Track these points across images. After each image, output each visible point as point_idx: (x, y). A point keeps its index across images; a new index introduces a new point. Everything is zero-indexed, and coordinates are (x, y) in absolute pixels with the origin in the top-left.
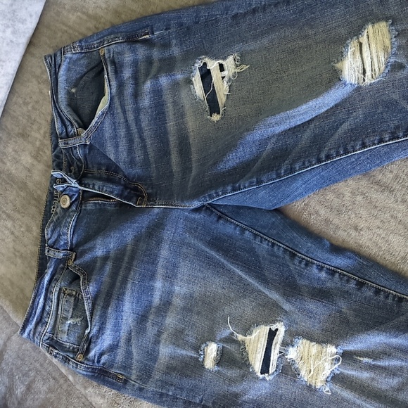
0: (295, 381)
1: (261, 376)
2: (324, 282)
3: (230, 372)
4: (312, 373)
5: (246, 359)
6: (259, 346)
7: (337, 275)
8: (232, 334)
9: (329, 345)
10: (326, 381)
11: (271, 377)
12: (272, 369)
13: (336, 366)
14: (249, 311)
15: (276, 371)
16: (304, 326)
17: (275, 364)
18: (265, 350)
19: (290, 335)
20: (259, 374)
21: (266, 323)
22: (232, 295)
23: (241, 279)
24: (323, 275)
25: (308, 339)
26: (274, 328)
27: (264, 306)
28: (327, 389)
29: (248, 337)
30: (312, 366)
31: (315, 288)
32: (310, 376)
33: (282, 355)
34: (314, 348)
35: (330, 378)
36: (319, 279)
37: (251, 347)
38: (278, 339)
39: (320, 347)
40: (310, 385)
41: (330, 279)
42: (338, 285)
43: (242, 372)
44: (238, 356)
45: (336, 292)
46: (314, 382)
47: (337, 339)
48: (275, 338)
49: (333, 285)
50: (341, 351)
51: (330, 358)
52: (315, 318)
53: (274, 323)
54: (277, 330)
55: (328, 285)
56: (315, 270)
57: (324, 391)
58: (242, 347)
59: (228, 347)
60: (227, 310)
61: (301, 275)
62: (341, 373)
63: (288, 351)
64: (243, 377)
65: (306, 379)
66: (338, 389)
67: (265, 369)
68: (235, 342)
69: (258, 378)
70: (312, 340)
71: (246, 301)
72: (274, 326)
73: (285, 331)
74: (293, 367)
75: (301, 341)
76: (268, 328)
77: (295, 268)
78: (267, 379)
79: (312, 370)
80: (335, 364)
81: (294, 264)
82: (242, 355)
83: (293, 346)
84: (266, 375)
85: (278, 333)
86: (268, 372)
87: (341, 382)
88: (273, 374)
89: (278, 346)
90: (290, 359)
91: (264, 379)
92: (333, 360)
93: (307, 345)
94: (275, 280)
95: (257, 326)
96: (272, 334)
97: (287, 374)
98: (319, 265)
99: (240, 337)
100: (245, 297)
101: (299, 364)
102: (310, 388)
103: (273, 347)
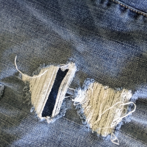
0: (79, 127)
1: (42, 119)
2: (124, 25)
3: (9, 112)
4: (99, 119)
5: (27, 100)
6: (45, 86)
7: (141, 18)
8: (17, 74)
9: (124, 90)
10: (115, 130)
11: (53, 121)
12: (55, 112)
13: (130, 113)
14: (38, 51)
15: (59, 114)
16: (97, 69)
17: (59, 107)
18: (50, 91)
19: (80, 77)
20: (40, 116)
21: (56, 63)
22: (23, 35)
23: (35, 20)
24: (126, 17)
25: (100, 83)
26: (64, 68)
27: (56, 47)
28: (116, 138)
29: (34, 77)
30: (100, 111)
31: (114, 31)
32: (96, 122)
33: (69, 97)
34: (106, 92)
35: (120, 127)
36: (120, 21)
37: (36, 87)
38: (67, 80)
39: (113, 91)
40: (95, 133)
41: (132, 22)
42: (141, 28)
43: (21, 113)
44: (19, 96)
45: (137, 35)
46: (100, 129)
47: (135, 83)
48: (65, 78)
49: (135, 28)
50: (136, 98)
51: (124, 104)
52: (111, 60)
53: (65, 63)
54: (67, 71)
55: (129, 27)
56: (117, 11)
57: (112, 141)
58: (26, 87)
59: (11, 86)
60: (16, 49)
61: (100, 17)
62: (132, 123)
63: (77, 92)
64: (21, 118)
65: (91, 126)
66: (127, 140)
67: (48, 111)
68: (20, 82)
69: (38, 120)
70: (104, 83)
71: (37, 41)
72: (65, 66)
73: (76, 73)
74: (78, 112)
75: (92, 84)
76: (57, 68)
77: (95, 10)
78: (49, 122)
79: (100, 116)
80: (128, 111)
81: (95, 5)
82: (25, 95)
83: (83, 88)
84: (48, 117)
85: (68, 73)
86: (50, 115)
87: (131, 132)
88: (56, 117)
89: (67, 87)
90: (76, 103)
91: (45, 122)
92: (126, 106)
93: (99, 88)
94: (71, 21)
95: (46, 66)
96: (61, 75)
97: (70, 119)
98: (122, 6)
99: (25, 77)
100: (36, 36)
101: (85, 109)
102: (94, 136)
103: (61, 88)
